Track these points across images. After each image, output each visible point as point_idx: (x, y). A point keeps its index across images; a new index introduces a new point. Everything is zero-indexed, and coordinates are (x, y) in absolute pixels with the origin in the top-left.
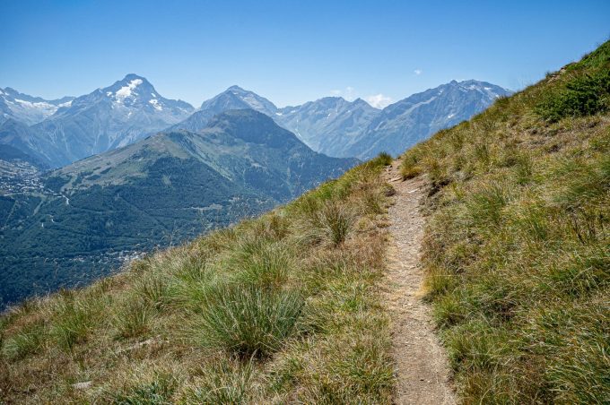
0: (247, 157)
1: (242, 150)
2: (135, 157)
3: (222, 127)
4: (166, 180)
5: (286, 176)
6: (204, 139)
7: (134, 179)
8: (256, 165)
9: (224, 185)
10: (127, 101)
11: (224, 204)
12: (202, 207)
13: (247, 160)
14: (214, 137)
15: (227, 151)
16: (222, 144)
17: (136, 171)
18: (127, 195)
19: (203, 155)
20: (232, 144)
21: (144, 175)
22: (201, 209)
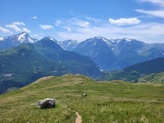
0: (48, 50)
1: (47, 49)
2: (16, 48)
3: (42, 43)
4: (23, 54)
5: (57, 55)
6: (37, 46)
7: (14, 54)
8: (50, 52)
9: (40, 56)
10: (22, 38)
11: (39, 61)
12: (33, 61)
13: (48, 51)
14: (40, 45)
15: (43, 49)
16: (42, 47)
17: (15, 52)
18: (11, 58)
19: (37, 49)
20: (44, 47)
21: (17, 53)
22: (32, 62)
